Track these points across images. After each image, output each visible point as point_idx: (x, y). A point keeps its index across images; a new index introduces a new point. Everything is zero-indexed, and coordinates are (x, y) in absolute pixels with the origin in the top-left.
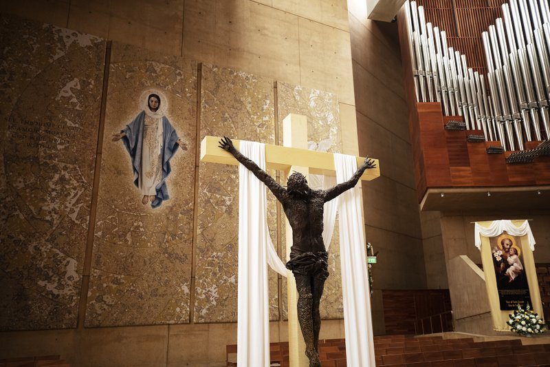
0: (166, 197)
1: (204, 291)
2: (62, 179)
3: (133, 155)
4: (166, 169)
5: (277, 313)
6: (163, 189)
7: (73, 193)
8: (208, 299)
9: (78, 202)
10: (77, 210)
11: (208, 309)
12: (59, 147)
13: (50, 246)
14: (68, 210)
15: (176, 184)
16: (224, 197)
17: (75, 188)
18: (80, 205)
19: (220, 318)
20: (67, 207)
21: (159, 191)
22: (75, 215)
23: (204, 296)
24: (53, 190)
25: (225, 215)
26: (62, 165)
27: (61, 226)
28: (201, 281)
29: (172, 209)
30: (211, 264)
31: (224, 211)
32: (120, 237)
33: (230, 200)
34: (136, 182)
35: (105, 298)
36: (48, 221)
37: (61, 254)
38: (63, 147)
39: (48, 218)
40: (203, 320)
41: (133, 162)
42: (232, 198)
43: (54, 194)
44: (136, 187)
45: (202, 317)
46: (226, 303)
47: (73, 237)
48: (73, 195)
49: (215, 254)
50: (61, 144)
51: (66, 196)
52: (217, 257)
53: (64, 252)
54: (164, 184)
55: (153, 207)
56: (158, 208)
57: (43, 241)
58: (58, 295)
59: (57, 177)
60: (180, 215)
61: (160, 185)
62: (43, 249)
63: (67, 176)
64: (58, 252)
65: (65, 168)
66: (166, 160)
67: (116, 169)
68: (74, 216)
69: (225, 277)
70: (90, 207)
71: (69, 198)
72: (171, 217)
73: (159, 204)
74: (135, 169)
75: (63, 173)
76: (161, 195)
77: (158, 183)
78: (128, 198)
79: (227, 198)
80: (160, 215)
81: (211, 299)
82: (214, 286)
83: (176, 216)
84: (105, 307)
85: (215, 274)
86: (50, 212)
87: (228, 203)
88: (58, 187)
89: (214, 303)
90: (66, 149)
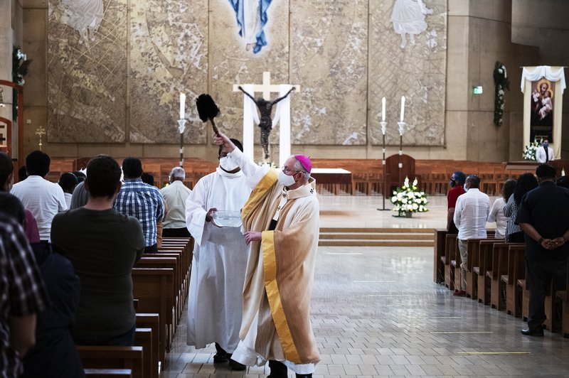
0: (264, 44)
1: (299, 120)
2: (186, 36)
3: (237, 10)
4: (264, 19)
5: (365, 139)
6: (262, 37)
7: (194, 46)
8: (302, 126)
9: (199, 53)
10: (198, 59)
11: (303, 134)
12: (182, 11)
13: (183, 87)
14: (192, 59)
15: (273, 31)
16: (316, 39)
17: (195, 43)
18: (200, 55)
19: (312, 142)
20: (191, 58)
21: (259, 39)
22: (198, 62)
23: (299, 124)
24: (181, 45)
25: (317, 55)
26: (185, 25)
27: (189, 72)
28: (296, 112)
29: (270, 53)
30: (305, 98)
31: (316, 51)
32: (231, 78)
33: (321, 41)
34: (241, 33)
35: (223, 124)
36: (180, 69)
37: (192, 93)
38: (184, 10)
39: (180, 67)
40: (298, 143)
41: (237, 16)
42: (323, 40)
43: (182, 48)
44: (239, 36)
45: (297, 140)
46: (318, 130)
47: (198, 80)
48: (194, 47)
49: (308, 89)
50: (183, 8)
51: (190, 49)
52: (310, 92)
53: (193, 91)
54: (263, 33)
55: (255, 52)
56: (259, 53)
57: (179, 84)
58: (193, 122)
59: (182, 35)
60: (277, 58)
61: (260, 33)
62: (180, 89)
63: (189, 34)
64: (189, 91)
65: (188, 27)
66: (263, 11)
67: (224, 23)
68: (197, 64)
69: (317, 109)
70: (207, 56)
71: (192, 50)
72: (270, 60)
73: (259, 50)
74: (239, 22)
75: (187, 31)
76: (260, 42)
77: (257, 32)
78: (235, 47)
79: (318, 40)
80: (261, 59)
81: (305, 126)
82: (308, 116)
83: (274, 59)
84: (224, 130)
85: (308, 106)
86: (181, 62)
87: (319, 44)
88: (184, 43)
89: (308, 129)
90: (186, 11)
